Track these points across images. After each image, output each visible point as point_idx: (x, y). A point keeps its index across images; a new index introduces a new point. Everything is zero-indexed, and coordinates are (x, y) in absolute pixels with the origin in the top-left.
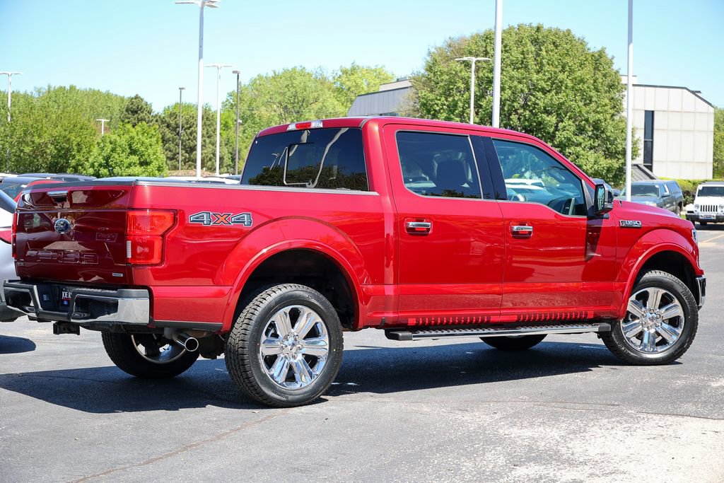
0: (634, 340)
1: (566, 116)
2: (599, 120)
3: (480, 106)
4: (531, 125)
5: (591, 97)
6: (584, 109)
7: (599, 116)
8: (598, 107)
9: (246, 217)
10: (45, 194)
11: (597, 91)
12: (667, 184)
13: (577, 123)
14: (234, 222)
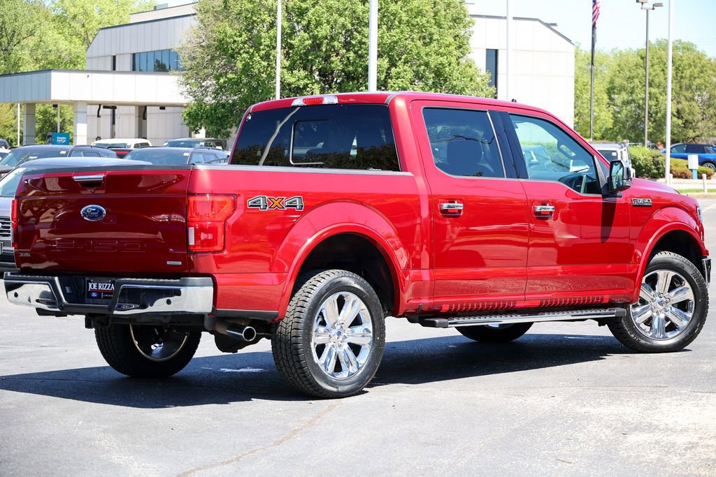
0: (643, 326)
1: (400, 59)
2: (441, 64)
3: (291, 47)
4: (356, 70)
5: (431, 34)
6: (424, 50)
7: (441, 59)
8: (440, 47)
9: (297, 201)
10: (70, 179)
11: (440, 26)
12: (534, 150)
13: (414, 68)
14: (287, 206)
